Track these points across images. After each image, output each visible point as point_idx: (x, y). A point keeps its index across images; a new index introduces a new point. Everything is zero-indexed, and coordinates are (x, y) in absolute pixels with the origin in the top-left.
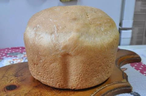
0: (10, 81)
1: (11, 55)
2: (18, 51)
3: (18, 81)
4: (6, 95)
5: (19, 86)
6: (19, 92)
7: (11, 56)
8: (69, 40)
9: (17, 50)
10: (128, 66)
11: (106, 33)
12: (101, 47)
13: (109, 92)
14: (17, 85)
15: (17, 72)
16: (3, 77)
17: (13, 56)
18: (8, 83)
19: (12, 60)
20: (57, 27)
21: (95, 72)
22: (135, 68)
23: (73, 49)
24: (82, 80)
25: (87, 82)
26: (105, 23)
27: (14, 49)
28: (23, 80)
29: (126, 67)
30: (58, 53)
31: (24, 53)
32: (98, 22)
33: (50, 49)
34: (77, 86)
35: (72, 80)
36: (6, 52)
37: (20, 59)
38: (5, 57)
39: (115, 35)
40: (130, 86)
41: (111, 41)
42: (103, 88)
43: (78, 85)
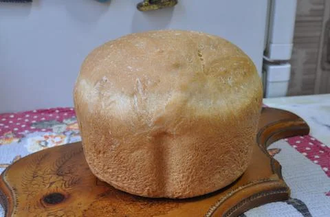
0: (50, 186)
1: (40, 126)
2: (53, 118)
3: (65, 185)
4: (46, 213)
5: (69, 195)
6: (72, 207)
7: (39, 130)
8: (167, 107)
9: (51, 115)
10: (282, 144)
11: (237, 89)
12: (228, 117)
13: (244, 200)
14: (65, 193)
15: (59, 166)
16: (34, 177)
17: (44, 130)
18: (46, 190)
19: (43, 139)
20: (144, 81)
21: (217, 164)
22: (296, 148)
23: (175, 124)
24: (192, 182)
25: (202, 183)
26: (235, 69)
27: (43, 114)
28: (75, 183)
29: (279, 147)
30: (147, 131)
31: (64, 121)
32: (221, 68)
33: (131, 125)
34: (184, 192)
35: (173, 180)
36: (27, 120)
37: (58, 135)
38: (26, 131)
39: (255, 91)
40: (285, 188)
41: (246, 104)
42: (234, 194)
43: (185, 190)
